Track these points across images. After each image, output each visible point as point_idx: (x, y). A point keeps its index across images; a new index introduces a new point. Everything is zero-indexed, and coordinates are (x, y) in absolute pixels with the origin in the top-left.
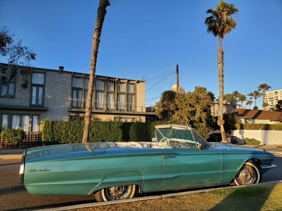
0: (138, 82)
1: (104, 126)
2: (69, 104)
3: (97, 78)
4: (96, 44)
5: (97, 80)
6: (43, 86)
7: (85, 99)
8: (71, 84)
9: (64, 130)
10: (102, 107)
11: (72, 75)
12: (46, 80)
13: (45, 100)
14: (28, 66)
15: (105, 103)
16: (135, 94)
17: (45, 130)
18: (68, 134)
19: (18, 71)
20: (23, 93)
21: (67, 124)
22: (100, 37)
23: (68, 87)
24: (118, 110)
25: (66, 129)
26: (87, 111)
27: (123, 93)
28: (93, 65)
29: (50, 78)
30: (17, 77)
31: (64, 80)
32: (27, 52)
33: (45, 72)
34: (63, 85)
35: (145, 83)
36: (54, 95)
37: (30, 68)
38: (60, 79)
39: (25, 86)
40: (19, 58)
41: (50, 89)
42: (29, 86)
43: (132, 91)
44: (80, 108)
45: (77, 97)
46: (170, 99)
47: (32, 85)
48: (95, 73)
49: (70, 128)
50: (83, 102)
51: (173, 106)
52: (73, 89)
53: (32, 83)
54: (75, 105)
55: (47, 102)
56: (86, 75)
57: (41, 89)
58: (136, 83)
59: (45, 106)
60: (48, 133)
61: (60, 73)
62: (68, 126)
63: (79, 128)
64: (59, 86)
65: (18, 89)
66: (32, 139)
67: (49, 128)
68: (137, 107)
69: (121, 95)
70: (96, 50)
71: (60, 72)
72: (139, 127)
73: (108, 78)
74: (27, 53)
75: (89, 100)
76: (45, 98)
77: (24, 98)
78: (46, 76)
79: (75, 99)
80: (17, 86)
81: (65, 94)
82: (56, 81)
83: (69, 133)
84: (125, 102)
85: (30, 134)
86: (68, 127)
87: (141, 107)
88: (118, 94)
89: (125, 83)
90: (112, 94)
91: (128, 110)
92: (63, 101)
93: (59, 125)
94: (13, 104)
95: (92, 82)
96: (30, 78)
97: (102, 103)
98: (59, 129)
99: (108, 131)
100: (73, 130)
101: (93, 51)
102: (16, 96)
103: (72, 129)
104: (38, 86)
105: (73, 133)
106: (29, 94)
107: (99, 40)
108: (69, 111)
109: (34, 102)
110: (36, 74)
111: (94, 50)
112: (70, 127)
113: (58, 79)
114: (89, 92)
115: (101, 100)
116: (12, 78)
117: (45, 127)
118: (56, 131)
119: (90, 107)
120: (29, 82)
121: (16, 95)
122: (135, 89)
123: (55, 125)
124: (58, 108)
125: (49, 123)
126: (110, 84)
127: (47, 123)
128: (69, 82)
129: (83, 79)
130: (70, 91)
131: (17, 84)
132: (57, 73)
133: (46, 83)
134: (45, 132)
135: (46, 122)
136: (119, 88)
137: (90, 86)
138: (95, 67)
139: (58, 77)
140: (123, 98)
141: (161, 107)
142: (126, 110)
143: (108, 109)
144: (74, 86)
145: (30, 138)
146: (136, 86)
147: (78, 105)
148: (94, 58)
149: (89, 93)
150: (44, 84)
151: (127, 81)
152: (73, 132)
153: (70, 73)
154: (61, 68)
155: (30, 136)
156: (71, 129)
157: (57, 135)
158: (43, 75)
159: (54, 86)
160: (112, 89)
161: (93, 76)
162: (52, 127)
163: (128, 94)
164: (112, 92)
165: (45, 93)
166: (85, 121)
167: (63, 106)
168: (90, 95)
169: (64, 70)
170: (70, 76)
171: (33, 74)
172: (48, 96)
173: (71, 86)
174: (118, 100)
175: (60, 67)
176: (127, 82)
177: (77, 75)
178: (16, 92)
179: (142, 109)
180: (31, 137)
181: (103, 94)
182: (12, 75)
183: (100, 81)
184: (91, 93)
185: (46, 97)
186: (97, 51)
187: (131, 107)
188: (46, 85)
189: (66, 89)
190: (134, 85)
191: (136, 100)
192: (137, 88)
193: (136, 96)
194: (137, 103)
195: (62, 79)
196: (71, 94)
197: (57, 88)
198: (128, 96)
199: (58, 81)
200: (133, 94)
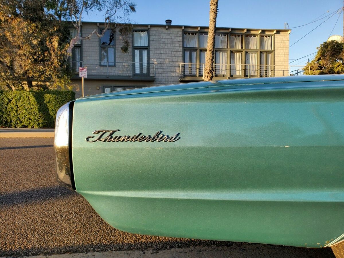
0: (278, 32)
2: (180, 71)
3: (217, 30)
6: (147, 48)
7: (200, 63)
8: (182, 43)
10: (223, 73)
11: (183, 30)
12: (150, 39)
13: (151, 67)
14: (127, 23)
15: (228, 67)
16: (272, 52)
19: (117, 30)
20: (125, 59)
23: (178, 48)
24: (247, 76)
27: (255, 52)
29: (155, 37)
30: (117, 38)
31: (173, 37)
32: (125, 3)
33: (149, 29)
34: (172, 45)
35: (289, 32)
36: (161, 60)
37: (130, 25)
38: (168, 37)
39: (125, 49)
40: (117, 11)
41: (156, 52)
42: (130, 49)
43: (267, 46)
44: (195, 76)
45: (191, 61)
46: (333, 55)
47: (134, 48)
48: (217, 16)
50: (198, 67)
51: (340, 65)
52: (185, 49)
53: (134, 45)
54: (187, 72)
55: (153, 69)
56: (202, 28)
57: (145, 53)
58: (275, 33)
59: (151, 75)
61: (167, 29)
64: (166, 47)
65: (118, 54)
68: (275, 71)
69: (251, 53)
71: (167, 27)
73: (233, 29)
74: (125, 4)
75: (209, 59)
76: (151, 65)
77: (126, 66)
78: (150, 34)
79: (188, 64)
80: (117, 51)
81: (174, 58)
82: (163, 40)
84: (257, 64)
87: (282, 71)
88: (246, 52)
89: (257, 35)
90: (238, 54)
91: (261, 76)
92: (172, 68)
94: (115, 74)
96: (131, 39)
97: (224, 68)
102: (117, 64)
104: (141, 48)
106: (132, 60)
108: (181, 80)
109: (138, 71)
110: (138, 33)
113: (164, 37)
115: (222, 63)
116: (112, 41)
119: (211, 69)
120: (131, 44)
121: (117, 61)
122: (273, 44)
124: (166, 78)
126: (235, 38)
128: (179, 40)
129: (197, 35)
130: (181, 53)
131: (117, 49)
132: (163, 29)
133: (151, 45)
136: (248, 44)
137: (210, 37)
138: (217, 7)
139: (165, 35)
140: (254, 59)
141: (316, 68)
142: (259, 75)
143: (232, 76)
144: (185, 46)
146: (274, 38)
147: (191, 71)
150: (148, 46)
151: (260, 31)
153: (180, 27)
154: (169, 21)
158: (147, 34)
159: (161, 47)
160: (238, 46)
161: (214, 22)
163: (261, 52)
164: (238, 51)
165: (150, 58)
167: (174, 75)
168: (210, 51)
170: (180, 31)
171: (135, 33)
172: (154, 61)
173: (182, 45)
174: (246, 61)
175: (166, 21)
176: (260, 33)
177: (190, 30)
178: (117, 59)
179: (284, 73)
181: (225, 54)
182: (111, 38)
183: (221, 35)
184: (211, 48)
185: (151, 62)
187: (266, 71)
188: (150, 47)
189: (176, 50)
190: (271, 37)
191: (274, 59)
192: (276, 41)
193: (274, 55)
194: (275, 65)
195: (170, 37)
196: (182, 57)
197: (164, 50)
198: (262, 54)
199: (166, 40)
200: (269, 52)
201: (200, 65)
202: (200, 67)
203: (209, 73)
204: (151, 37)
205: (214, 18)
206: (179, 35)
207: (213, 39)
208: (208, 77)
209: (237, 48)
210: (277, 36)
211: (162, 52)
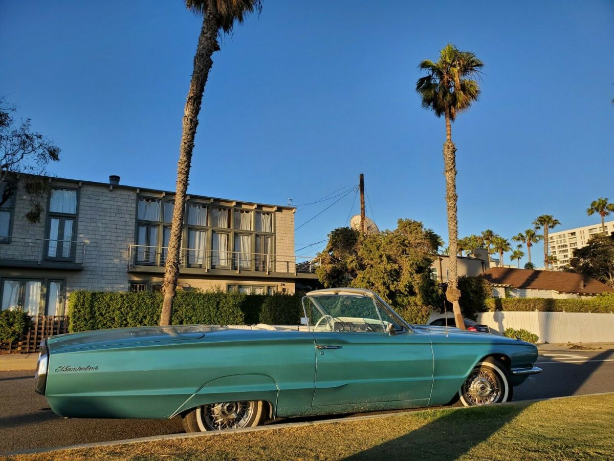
0: (280, 209)
1: (204, 303)
2: (129, 256)
3: (191, 201)
4: (191, 129)
5: (192, 206)
6: (74, 217)
7: (163, 246)
8: (134, 213)
9: (118, 312)
10: (200, 262)
11: (138, 194)
12: (81, 204)
13: (77, 248)
14: (42, 174)
15: (208, 254)
16: (272, 235)
17: (75, 312)
18: (125, 320)
19: (21, 185)
20: (30, 232)
21: (124, 300)
22: (199, 116)
23: (128, 220)
24: (236, 269)
25: (123, 309)
26: (168, 271)
27: (248, 233)
28: (184, 174)
29: (89, 201)
30: (18, 197)
31: (120, 204)
32: (41, 145)
33: (80, 187)
34: (117, 215)
35: (294, 211)
36: (97, 237)
37: (46, 179)
38: (112, 203)
39: (33, 217)
40: (24, 157)
41: (88, 224)
42: (43, 216)
43: (266, 228)
44: (153, 265)
45: (148, 242)
46: (346, 246)
47: (50, 216)
48: (187, 189)
49: (131, 308)
50: (160, 251)
51: (354, 260)
52: (140, 223)
53: (50, 211)
54: (142, 258)
55: (81, 251)
56: (168, 194)
57: (69, 224)
58: (276, 211)
59: (77, 261)
60: (83, 318)
61: (111, 191)
62: (128, 303)
63: (151, 307)
64: (107, 218)
65: (17, 223)
66: (46, 331)
67: (86, 308)
68: (277, 263)
69: (243, 236)
70: (190, 141)
71: (111, 188)
72: (280, 306)
73: (216, 200)
74: (41, 147)
75: (174, 247)
76: (78, 244)
77: (31, 244)
78: (82, 196)
79: (143, 246)
80: (16, 218)
81: (120, 235)
82: (103, 206)
83: (128, 317)
84: (251, 252)
85: (43, 322)
86: (127, 305)
87: (286, 263)
88: (236, 234)
89: (251, 210)
90: (223, 235)
91: (257, 270)
92: (116, 250)
93: (107, 300)
94: (6, 256)
95: (181, 209)
96: (45, 200)
97: (201, 255)
98: (106, 310)
99: (213, 315)
100: (138, 313)
101: (183, 144)
102: (13, 240)
103: (136, 309)
104: (62, 217)
105: (138, 319)
106: (43, 234)
107: (197, 121)
108: (130, 270)
109: (52, 253)
110: (60, 191)
111: (185, 143)
112: (130, 305)
113: (106, 202)
114: (175, 230)
115: (199, 248)
116: (7, 200)
117: (76, 306)
118: (101, 314)
119: (176, 261)
120: (44, 208)
121: (13, 236)
122: (273, 224)
123: (100, 301)
124: (105, 265)
125: (84, 296)
126: (220, 213)
127: (82, 297)
128: (130, 209)
129: (160, 202)
130: (133, 228)
131: (16, 214)
132: (105, 190)
133: (81, 212)
134: (75, 315)
135: (79, 294)
136: (238, 222)
137: (176, 216)
138: (187, 177)
139: (107, 199)
140: (246, 243)
141: (328, 262)
142: (253, 269)
143: (213, 267)
144: (141, 217)
145: (43, 329)
146: (275, 217)
147: (148, 258)
148: (185, 159)
149: (173, 232)
150: (75, 213)
151: (255, 206)
152: (138, 317)
153: (133, 189)
154: (115, 179)
155: (43, 326)
156: (134, 309)
157: (102, 324)
158: (75, 195)
159: (98, 217)
160: (223, 224)
161: (183, 196)
162: (92, 307)
163: (257, 235)
164: (223, 231)
165: (78, 232)
166: (165, 291)
167: (117, 261)
168: (175, 235)
169: (121, 183)
170: (133, 196)
171: (53, 191)
172: (84, 239)
173: (134, 217)
174: (236, 246)
175: (111, 177)
176: (255, 209)
177: (149, 195)
178: (14, 230)
179: (288, 266)
180: (45, 329)
181: (203, 234)
182: (7, 193)
183: (198, 206)
184: (177, 232)
185: (78, 240)
186: (192, 143)
187: (264, 262)
188: (80, 216)
189: (124, 223)
190: (270, 215)
191: (275, 246)
192: (276, 222)
193: (275, 240)
194: (276, 254)
195: (116, 204)
196: (134, 235)
197: (104, 221)
198: (258, 238)
199: (108, 206)
200: (267, 235)
201: (163, 249)
202: (163, 252)
203: (172, 268)
204: (82, 200)
205: (182, 192)
206: (131, 201)
207: (180, 219)
208: (170, 272)
209: (223, 227)
210: (278, 214)
211: (100, 225)
